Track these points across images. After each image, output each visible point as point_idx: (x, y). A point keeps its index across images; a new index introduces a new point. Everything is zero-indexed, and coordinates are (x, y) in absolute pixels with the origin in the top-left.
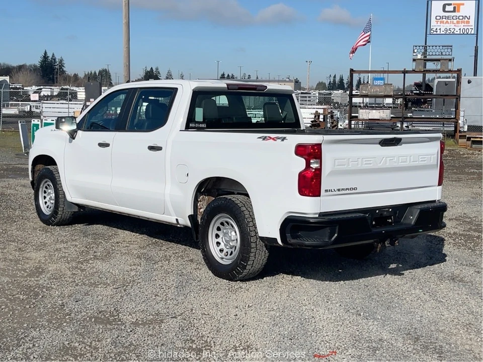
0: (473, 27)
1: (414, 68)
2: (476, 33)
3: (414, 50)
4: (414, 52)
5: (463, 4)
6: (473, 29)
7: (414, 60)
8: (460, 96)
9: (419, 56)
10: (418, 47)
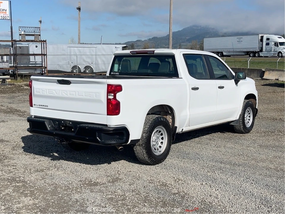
1: (20, 39)
2: (10, 19)
3: (19, 29)
4: (20, 30)
5: (2, 3)
6: (9, 17)
7: (20, 35)
8: (46, 55)
9: (23, 33)
10: (21, 28)
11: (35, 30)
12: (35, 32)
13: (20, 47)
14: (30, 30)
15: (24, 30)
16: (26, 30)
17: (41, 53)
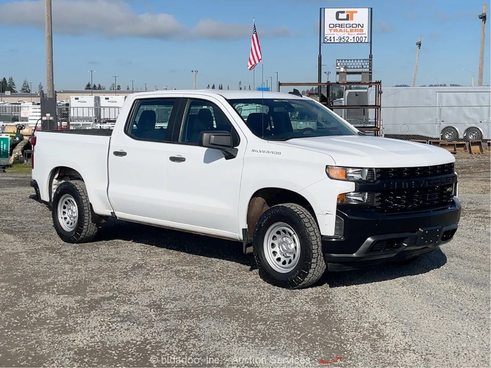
0: (367, 36)
1: (338, 80)
2: (369, 41)
4: (337, 66)
5: (356, 12)
6: (367, 38)
7: (338, 73)
8: (380, 106)
9: (342, 70)
10: (340, 61)
11: (363, 64)
12: (363, 67)
13: (356, 92)
14: (354, 64)
15: (345, 64)
16: (348, 64)
17: (375, 104)
